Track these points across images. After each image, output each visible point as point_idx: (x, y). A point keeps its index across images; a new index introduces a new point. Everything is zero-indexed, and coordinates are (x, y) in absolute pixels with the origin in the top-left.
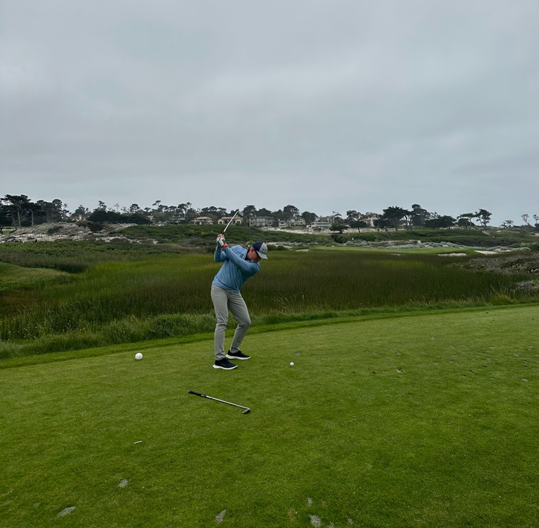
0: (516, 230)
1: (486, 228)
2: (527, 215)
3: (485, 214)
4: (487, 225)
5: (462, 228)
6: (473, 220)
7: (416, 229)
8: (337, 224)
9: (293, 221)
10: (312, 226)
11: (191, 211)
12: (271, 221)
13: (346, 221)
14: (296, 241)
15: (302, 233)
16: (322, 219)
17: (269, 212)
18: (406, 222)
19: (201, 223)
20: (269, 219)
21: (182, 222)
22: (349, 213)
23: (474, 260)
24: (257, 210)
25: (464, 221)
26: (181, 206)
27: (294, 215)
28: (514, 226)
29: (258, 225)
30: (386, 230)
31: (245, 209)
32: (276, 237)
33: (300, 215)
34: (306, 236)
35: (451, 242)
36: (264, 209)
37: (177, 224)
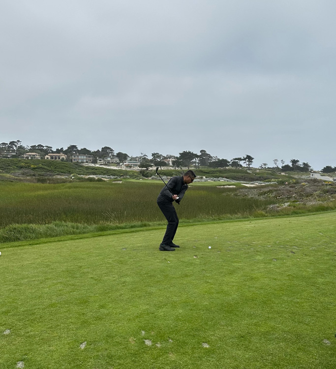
0: (269, 171)
1: (249, 169)
2: (276, 160)
3: (249, 159)
4: (250, 166)
5: (234, 168)
6: (242, 163)
7: (202, 168)
8: (145, 163)
9: (109, 159)
10: (125, 163)
11: (21, 147)
12: (91, 159)
13: (151, 161)
14: (112, 175)
15: (117, 169)
16: (132, 159)
17: (89, 151)
18: (195, 162)
19: (30, 158)
20: (89, 157)
21: (13, 156)
22: (153, 155)
23: (241, 190)
24: (79, 149)
25: (235, 164)
26: (12, 143)
27: (110, 155)
28: (268, 168)
29: (80, 161)
30: (181, 169)
31: (69, 148)
32: (96, 171)
33: (115, 154)
34: (120, 171)
35: (226, 178)
36: (85, 149)
37: (9, 158)
